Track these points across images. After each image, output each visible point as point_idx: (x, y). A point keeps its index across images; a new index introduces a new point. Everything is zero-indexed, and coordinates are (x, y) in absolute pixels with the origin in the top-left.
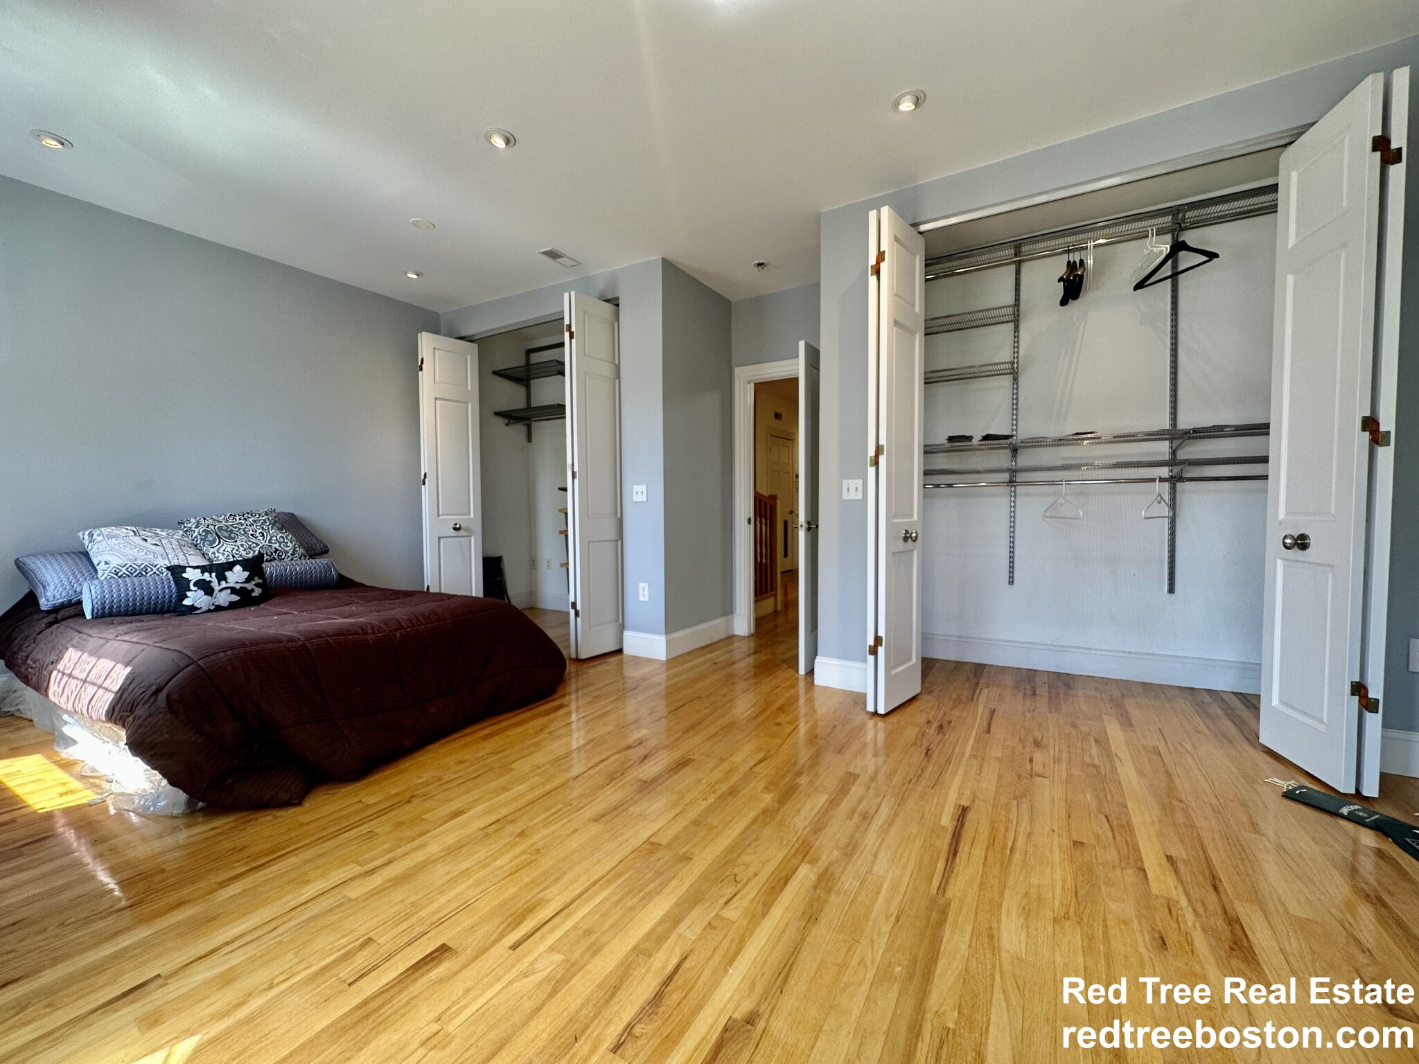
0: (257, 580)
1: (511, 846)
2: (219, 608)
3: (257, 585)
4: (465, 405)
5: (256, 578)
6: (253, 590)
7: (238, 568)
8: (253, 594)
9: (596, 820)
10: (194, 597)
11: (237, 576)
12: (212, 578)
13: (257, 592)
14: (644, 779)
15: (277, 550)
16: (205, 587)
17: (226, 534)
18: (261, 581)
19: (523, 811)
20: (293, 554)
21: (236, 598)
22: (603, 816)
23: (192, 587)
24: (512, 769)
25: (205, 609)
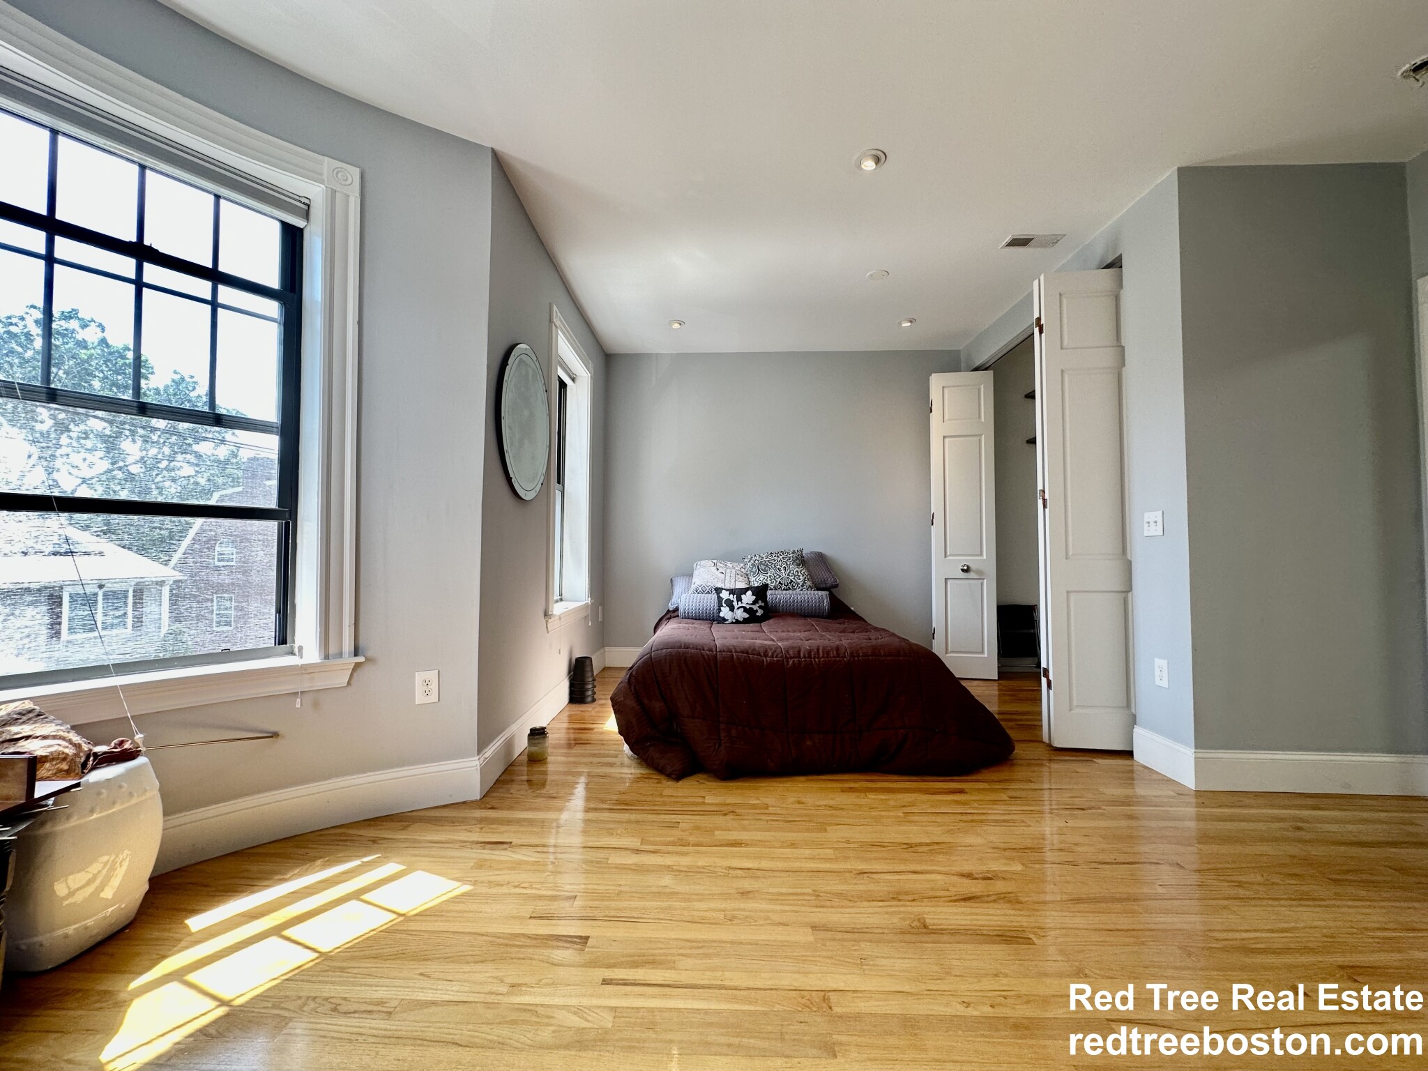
0: (760, 603)
1: (725, 896)
2: (737, 622)
3: (760, 607)
4: (976, 439)
5: (760, 602)
6: (757, 611)
7: (749, 593)
8: (757, 614)
9: (814, 928)
10: (725, 612)
11: (748, 598)
12: (733, 598)
13: (760, 613)
14: (928, 922)
15: (792, 581)
16: (730, 604)
17: (763, 567)
18: (763, 604)
19: (777, 874)
20: (802, 586)
21: (746, 616)
22: (827, 929)
23: (724, 605)
24: (826, 831)
25: (730, 621)
